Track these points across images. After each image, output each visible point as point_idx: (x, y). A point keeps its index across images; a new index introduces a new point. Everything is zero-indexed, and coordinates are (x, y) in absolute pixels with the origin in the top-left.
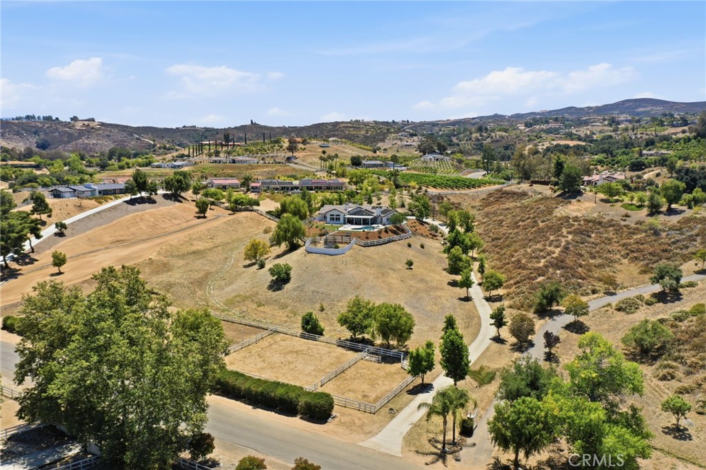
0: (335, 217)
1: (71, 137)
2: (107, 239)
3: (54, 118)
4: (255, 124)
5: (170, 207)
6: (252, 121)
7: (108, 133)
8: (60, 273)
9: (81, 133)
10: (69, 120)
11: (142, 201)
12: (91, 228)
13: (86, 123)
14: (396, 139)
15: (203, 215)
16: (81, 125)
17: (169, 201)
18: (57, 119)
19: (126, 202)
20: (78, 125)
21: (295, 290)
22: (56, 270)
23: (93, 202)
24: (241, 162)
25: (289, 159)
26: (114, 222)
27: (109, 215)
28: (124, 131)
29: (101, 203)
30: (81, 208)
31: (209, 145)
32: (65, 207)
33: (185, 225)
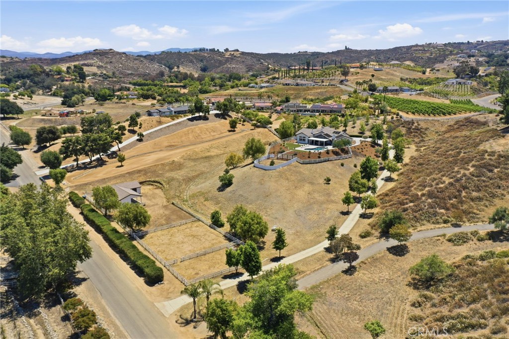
0: (302, 138)
1: (221, 63)
2: (166, 144)
3: (216, 50)
4: (348, 49)
5: (216, 123)
6: (346, 47)
7: (243, 60)
8: (122, 166)
9: (227, 60)
10: (224, 51)
11: (199, 118)
12: (160, 137)
13: (232, 53)
14: (455, 60)
15: (233, 129)
16: (229, 54)
17: (218, 118)
18: (218, 50)
19: (189, 119)
20: (227, 55)
21: (230, 192)
22: (119, 164)
23: (169, 119)
24: (302, 85)
25: (342, 82)
26: (175, 133)
27: (174, 128)
28: (255, 57)
29: (173, 120)
30: (160, 123)
31: (295, 69)
32: (151, 122)
33: (217, 136)
